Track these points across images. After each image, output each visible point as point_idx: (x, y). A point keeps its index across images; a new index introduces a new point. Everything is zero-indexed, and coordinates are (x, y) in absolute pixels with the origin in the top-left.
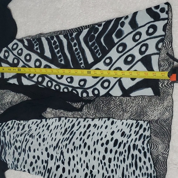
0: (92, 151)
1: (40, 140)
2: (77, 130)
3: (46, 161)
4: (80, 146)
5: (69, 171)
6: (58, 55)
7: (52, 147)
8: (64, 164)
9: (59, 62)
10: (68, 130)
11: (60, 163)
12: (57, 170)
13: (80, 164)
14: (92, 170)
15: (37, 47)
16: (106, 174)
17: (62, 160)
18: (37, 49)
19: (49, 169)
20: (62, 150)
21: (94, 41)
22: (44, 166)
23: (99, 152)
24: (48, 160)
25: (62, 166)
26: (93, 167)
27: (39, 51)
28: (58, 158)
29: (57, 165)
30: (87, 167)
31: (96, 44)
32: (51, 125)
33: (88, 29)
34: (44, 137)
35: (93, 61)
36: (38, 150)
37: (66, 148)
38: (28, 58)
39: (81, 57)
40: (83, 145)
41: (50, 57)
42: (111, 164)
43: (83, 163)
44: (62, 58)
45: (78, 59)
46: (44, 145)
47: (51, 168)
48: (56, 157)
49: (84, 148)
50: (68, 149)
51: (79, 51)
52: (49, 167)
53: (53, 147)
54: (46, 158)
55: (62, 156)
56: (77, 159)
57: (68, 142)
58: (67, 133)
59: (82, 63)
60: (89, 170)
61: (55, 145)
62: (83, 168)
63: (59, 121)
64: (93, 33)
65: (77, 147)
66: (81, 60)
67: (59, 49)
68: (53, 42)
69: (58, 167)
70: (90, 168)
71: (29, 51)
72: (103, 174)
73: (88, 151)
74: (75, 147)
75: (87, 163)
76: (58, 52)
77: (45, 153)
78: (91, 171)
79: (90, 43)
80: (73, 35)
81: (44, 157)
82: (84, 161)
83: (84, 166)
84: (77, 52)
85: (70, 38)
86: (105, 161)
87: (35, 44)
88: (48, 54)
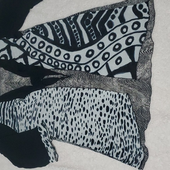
0: (90, 114)
1: (47, 107)
3: (52, 122)
4: (80, 110)
5: (72, 129)
6: (60, 37)
7: (57, 110)
8: (67, 124)
9: (61, 43)
11: (64, 123)
12: (62, 128)
13: (80, 124)
14: (91, 128)
15: (41, 31)
17: (66, 121)
18: (42, 33)
19: (55, 128)
20: (66, 113)
21: (90, 25)
22: (51, 126)
24: (54, 121)
25: (66, 125)
27: (43, 35)
28: (63, 119)
29: (62, 125)
30: (87, 126)
31: (92, 28)
33: (84, 14)
34: (50, 103)
35: (88, 42)
36: (46, 115)
37: (69, 111)
38: (34, 40)
39: (79, 37)
41: (53, 39)
42: (105, 125)
44: (63, 39)
45: (76, 39)
46: (51, 110)
47: (57, 127)
48: (61, 118)
49: (84, 111)
50: (71, 112)
51: (77, 32)
52: (55, 127)
54: (53, 120)
55: (66, 118)
56: (78, 120)
57: (70, 106)
59: (79, 43)
60: (88, 128)
61: (59, 109)
62: (83, 127)
64: (88, 18)
65: (78, 111)
66: (79, 40)
67: (60, 32)
68: (54, 26)
69: (63, 126)
70: (89, 127)
71: (35, 35)
74: (76, 110)
76: (60, 35)
77: (52, 116)
78: (90, 130)
79: (87, 27)
80: (71, 19)
81: (51, 120)
84: (76, 33)
85: (69, 22)
86: (100, 122)
87: (40, 29)
88: (51, 36)
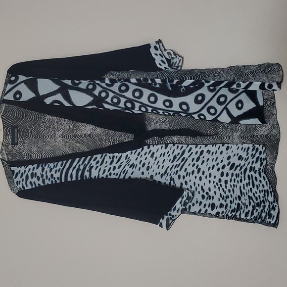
2: (189, 157)
10: (178, 157)
13: (194, 188)
14: (209, 192)
16: (223, 194)
20: (172, 177)
23: (215, 177)
26: (210, 189)
30: (203, 190)
32: (155, 152)
34: (149, 165)
37: (176, 175)
40: (196, 171)
43: (197, 186)
46: (148, 173)
49: (198, 173)
50: (179, 175)
53: (160, 174)
56: (190, 184)
57: (178, 169)
58: (176, 160)
60: (205, 192)
62: (198, 191)
63: (166, 148)
65: (190, 173)
72: (221, 194)
73: (202, 176)
74: (187, 173)
75: (202, 186)
82: (199, 185)
83: (199, 189)
86: (221, 183)
